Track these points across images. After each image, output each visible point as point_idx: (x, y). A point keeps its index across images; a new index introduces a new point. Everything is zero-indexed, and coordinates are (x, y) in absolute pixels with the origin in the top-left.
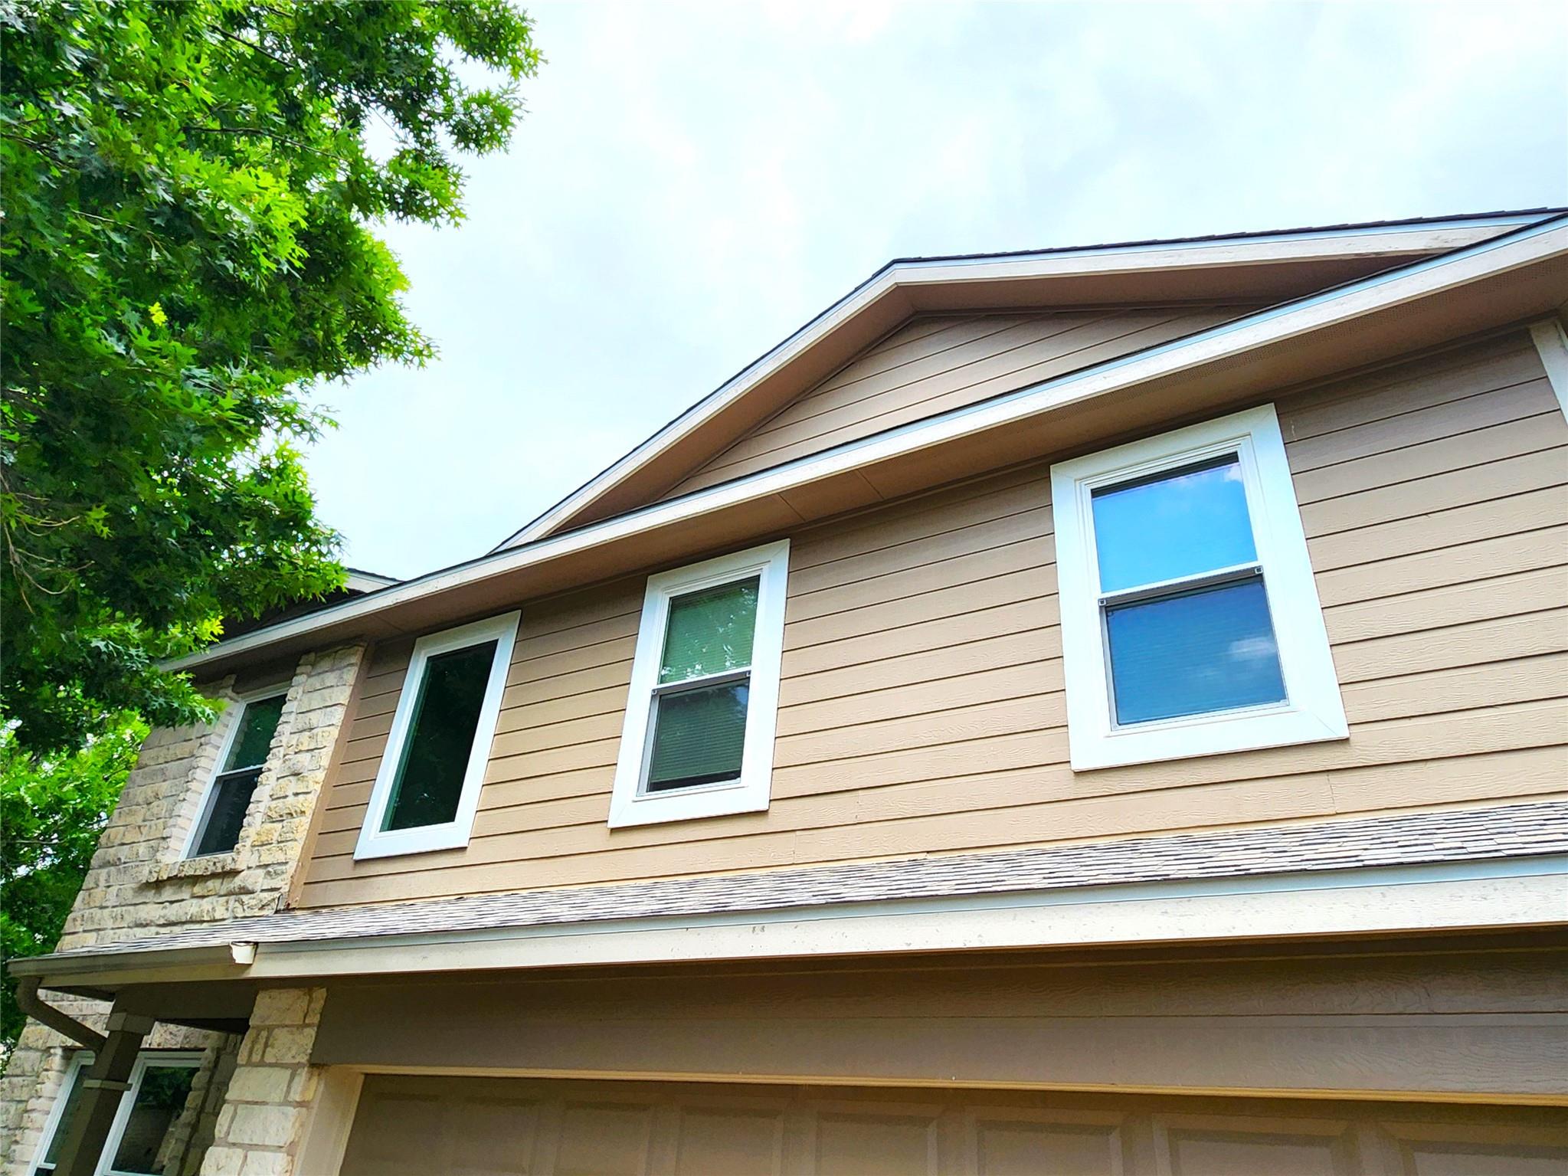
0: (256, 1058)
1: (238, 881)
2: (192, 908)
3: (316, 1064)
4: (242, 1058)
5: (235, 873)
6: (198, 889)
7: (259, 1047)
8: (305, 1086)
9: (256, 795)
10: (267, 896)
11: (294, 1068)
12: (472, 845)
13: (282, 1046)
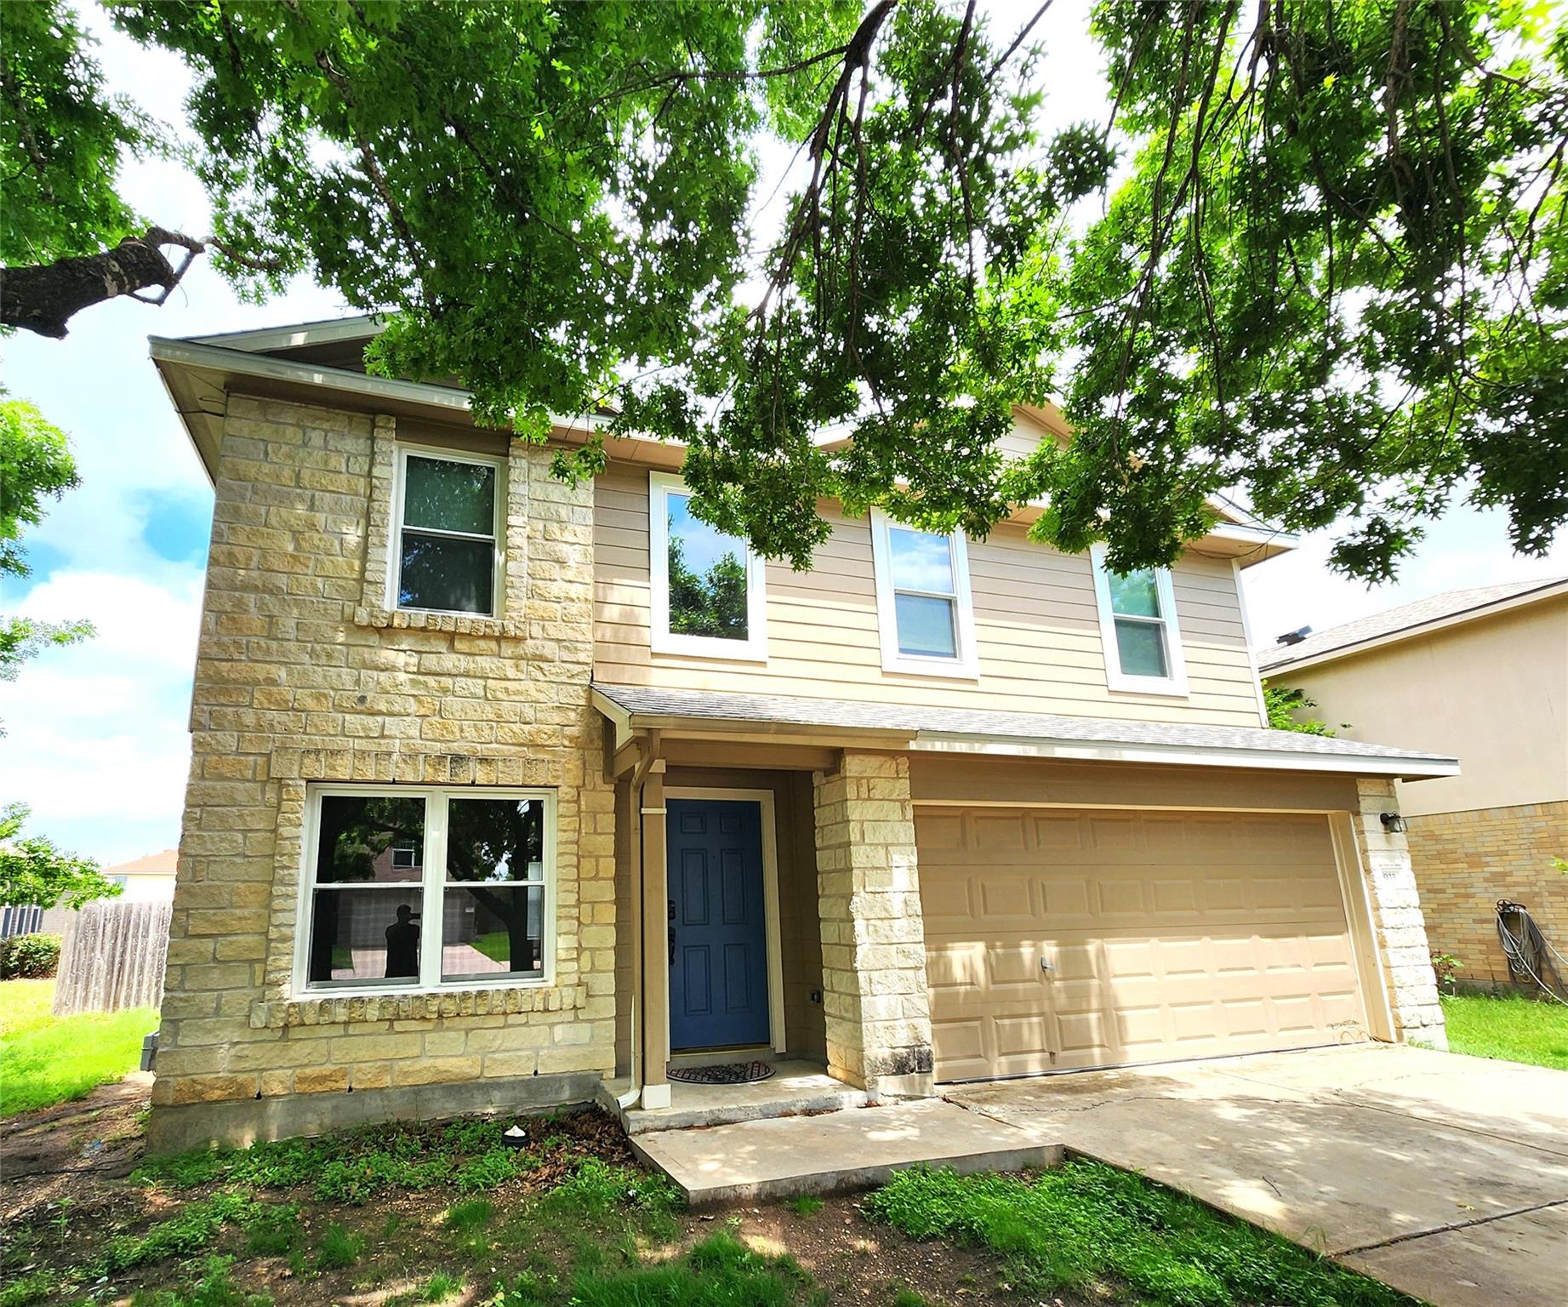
0: (864, 796)
4: (851, 796)
7: (863, 789)
8: (910, 810)
11: (902, 801)
12: (770, 662)
13: (882, 787)
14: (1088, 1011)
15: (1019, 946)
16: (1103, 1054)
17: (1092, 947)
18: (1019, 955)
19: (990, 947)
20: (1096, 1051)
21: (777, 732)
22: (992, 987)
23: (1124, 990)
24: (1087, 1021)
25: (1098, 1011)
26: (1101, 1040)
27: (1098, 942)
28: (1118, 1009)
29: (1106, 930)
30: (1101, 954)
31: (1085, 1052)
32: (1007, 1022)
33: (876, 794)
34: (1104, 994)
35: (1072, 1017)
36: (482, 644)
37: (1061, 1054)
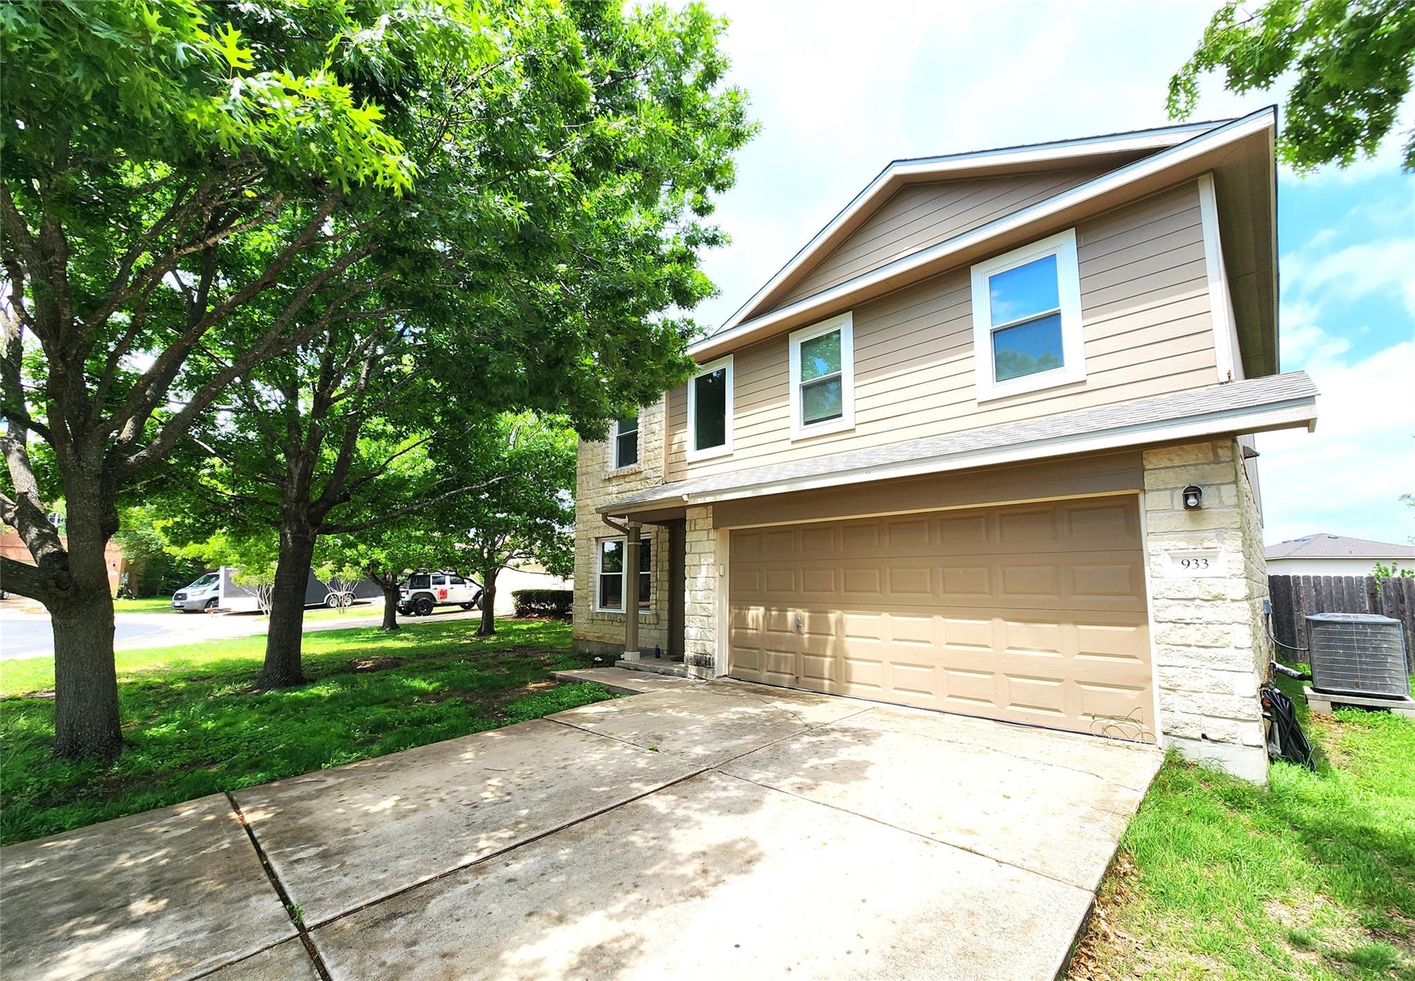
0: (693, 529)
1: (643, 475)
2: (627, 486)
3: (715, 527)
4: (687, 528)
5: (641, 472)
6: (627, 480)
7: (693, 525)
8: (713, 535)
9: (639, 442)
10: (657, 479)
11: (708, 530)
12: (735, 453)
13: (701, 524)
14: (825, 656)
15: (787, 611)
16: (830, 685)
17: (833, 616)
18: (786, 616)
19: (768, 610)
20: (827, 682)
21: (636, 507)
22: (766, 633)
23: (852, 646)
24: (823, 662)
25: (832, 657)
26: (830, 675)
27: (839, 612)
28: (847, 658)
29: (847, 605)
30: (840, 622)
31: (820, 681)
32: (773, 653)
33: (697, 528)
34: (839, 647)
35: (812, 658)
36: (632, 477)
37: (803, 679)
